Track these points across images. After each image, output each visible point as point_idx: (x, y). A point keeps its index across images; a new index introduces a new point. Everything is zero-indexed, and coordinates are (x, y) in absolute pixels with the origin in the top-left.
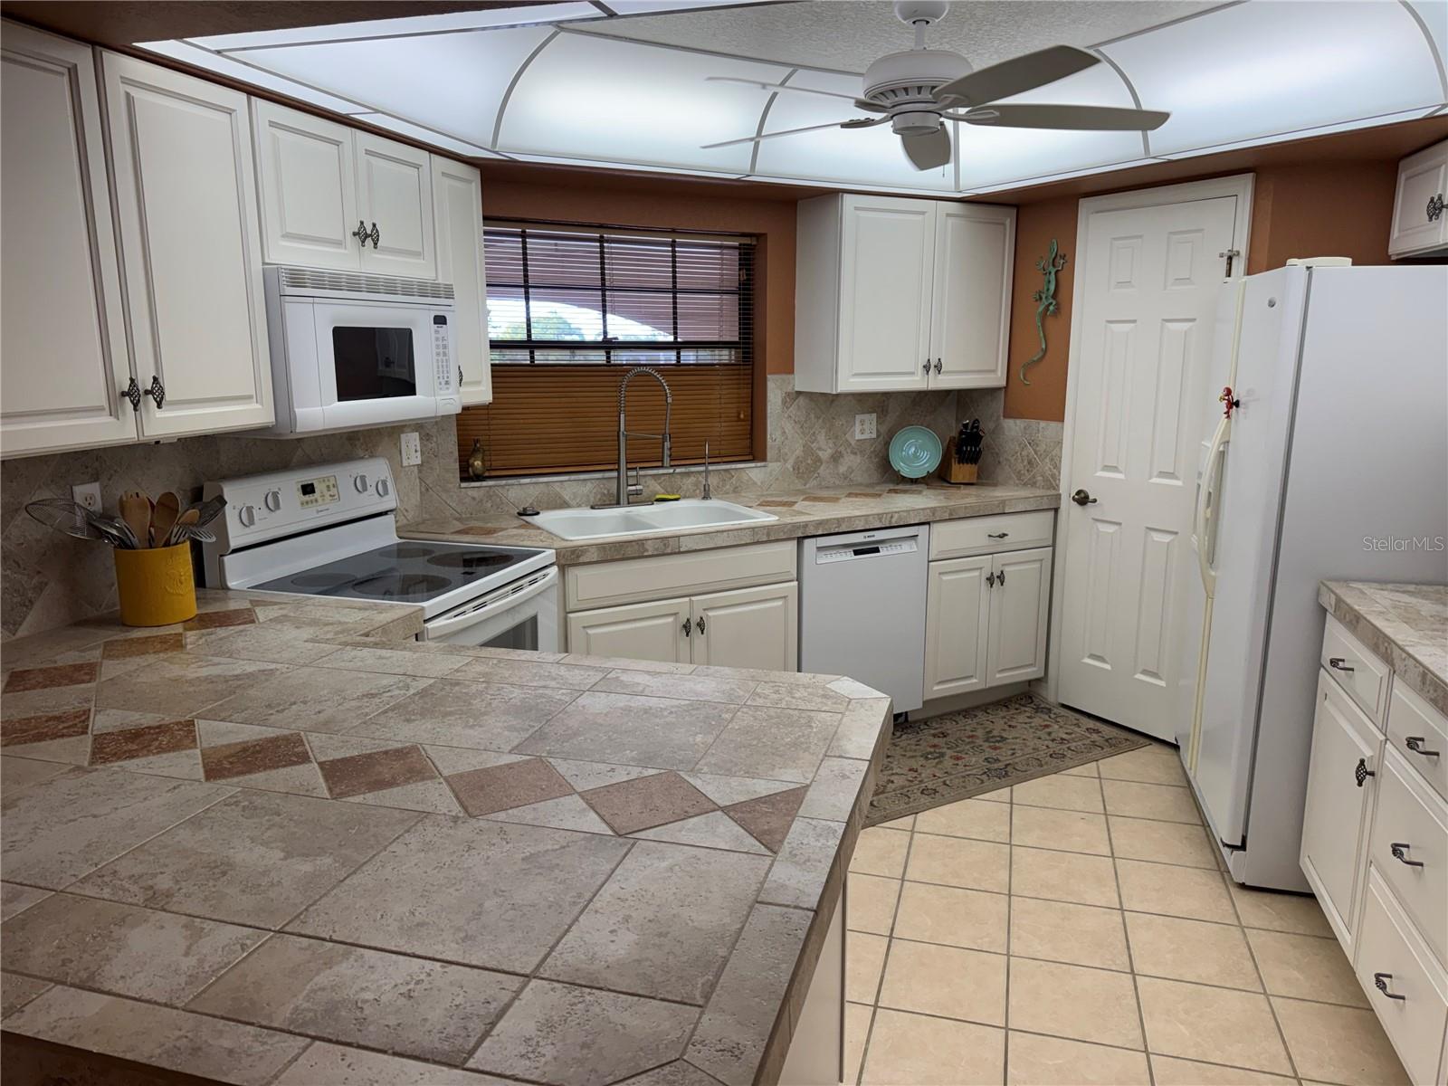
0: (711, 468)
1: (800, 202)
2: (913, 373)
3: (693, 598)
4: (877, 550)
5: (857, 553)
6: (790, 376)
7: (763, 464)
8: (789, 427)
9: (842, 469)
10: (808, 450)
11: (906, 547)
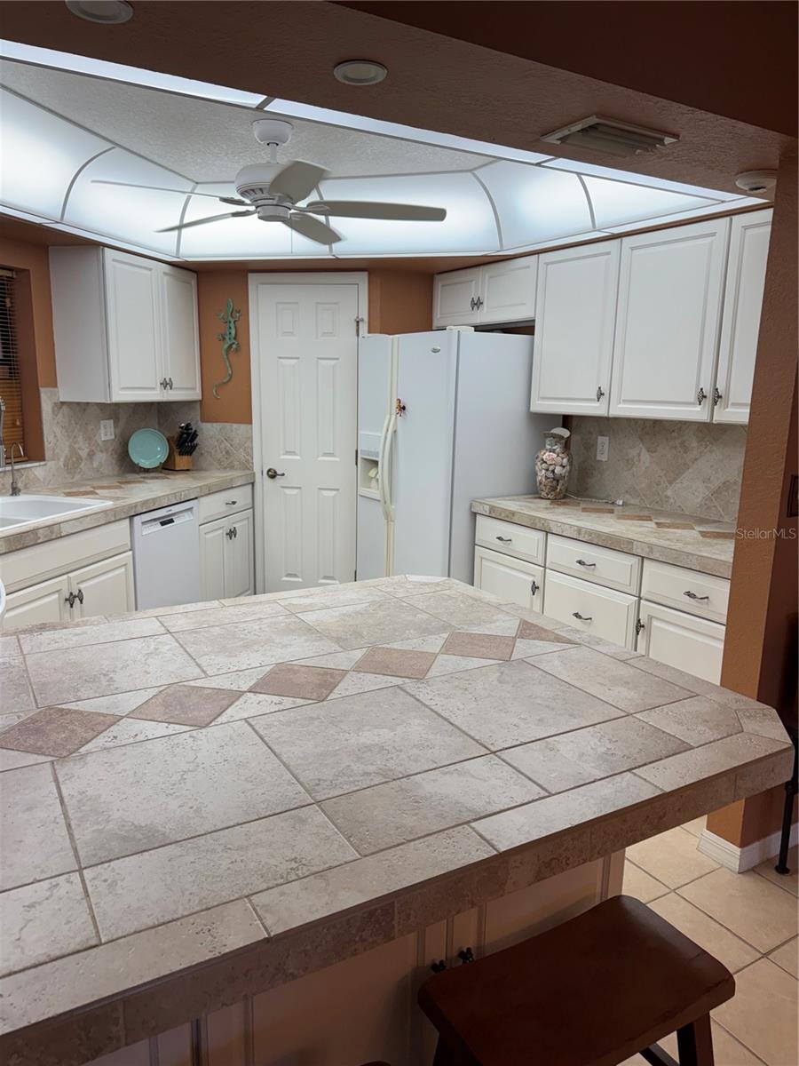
0: (16, 467)
1: (50, 248)
2: (153, 389)
3: (70, 575)
4: (172, 521)
5: (163, 524)
6: (56, 389)
7: (42, 463)
8: (58, 431)
9: (95, 464)
10: (74, 452)
11: (187, 517)
